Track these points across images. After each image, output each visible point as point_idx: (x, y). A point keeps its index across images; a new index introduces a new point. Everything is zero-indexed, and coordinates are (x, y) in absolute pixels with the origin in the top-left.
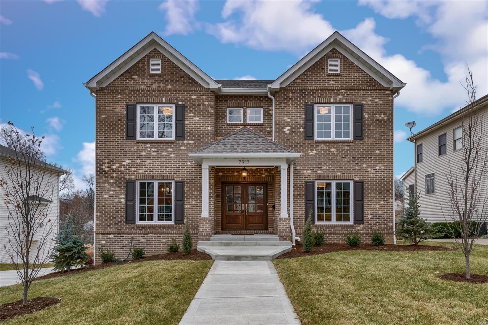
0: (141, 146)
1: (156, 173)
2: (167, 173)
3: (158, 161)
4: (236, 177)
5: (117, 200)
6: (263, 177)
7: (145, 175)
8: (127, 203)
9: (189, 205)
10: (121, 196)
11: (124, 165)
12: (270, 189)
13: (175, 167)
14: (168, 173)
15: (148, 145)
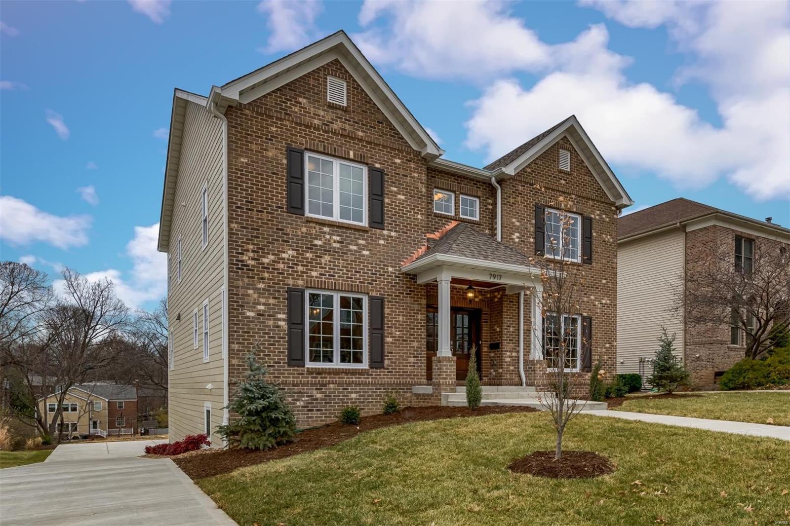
0: (315, 228)
1: (339, 280)
3: (343, 260)
5: (271, 323)
7: (321, 281)
8: (289, 329)
9: (391, 337)
10: (280, 316)
11: (284, 259)
13: (370, 272)
14: (360, 282)
15: (326, 229)
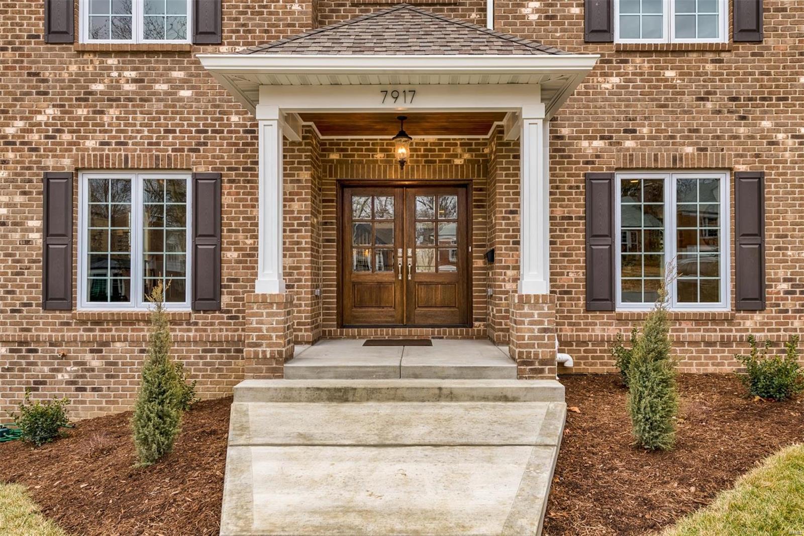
0: (92, 62)
1: (135, 150)
2: (170, 148)
3: (141, 113)
4: (380, 166)
5: (16, 236)
6: (457, 165)
7: (102, 156)
8: (46, 246)
9: (236, 250)
10: (30, 224)
11: (39, 124)
12: (476, 201)
13: (194, 129)
14: (174, 150)
15: (112, 61)
